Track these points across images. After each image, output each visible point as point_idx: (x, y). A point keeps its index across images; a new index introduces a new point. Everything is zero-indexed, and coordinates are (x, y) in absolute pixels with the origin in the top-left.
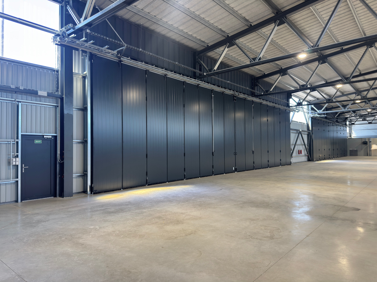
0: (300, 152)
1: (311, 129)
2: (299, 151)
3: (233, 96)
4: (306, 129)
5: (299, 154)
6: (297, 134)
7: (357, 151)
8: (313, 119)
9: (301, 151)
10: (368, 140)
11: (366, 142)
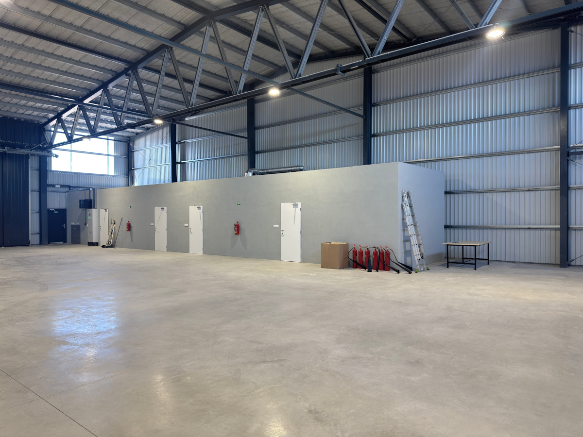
10: (92, 197)
11: (91, 202)
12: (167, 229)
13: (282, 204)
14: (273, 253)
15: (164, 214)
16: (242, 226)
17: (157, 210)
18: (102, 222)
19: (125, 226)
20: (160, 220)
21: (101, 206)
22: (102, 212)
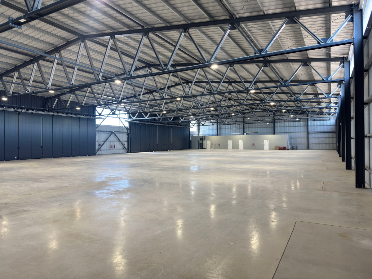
1: (129, 130)
2: (111, 146)
4: (126, 131)
5: (111, 148)
6: (109, 134)
9: (114, 146)
10: (203, 138)
11: (203, 139)
12: (232, 145)
13: (264, 140)
14: (262, 148)
15: (231, 142)
16: (254, 144)
17: (229, 141)
18: (208, 143)
19: (217, 144)
20: (230, 143)
21: (207, 140)
22: (208, 141)
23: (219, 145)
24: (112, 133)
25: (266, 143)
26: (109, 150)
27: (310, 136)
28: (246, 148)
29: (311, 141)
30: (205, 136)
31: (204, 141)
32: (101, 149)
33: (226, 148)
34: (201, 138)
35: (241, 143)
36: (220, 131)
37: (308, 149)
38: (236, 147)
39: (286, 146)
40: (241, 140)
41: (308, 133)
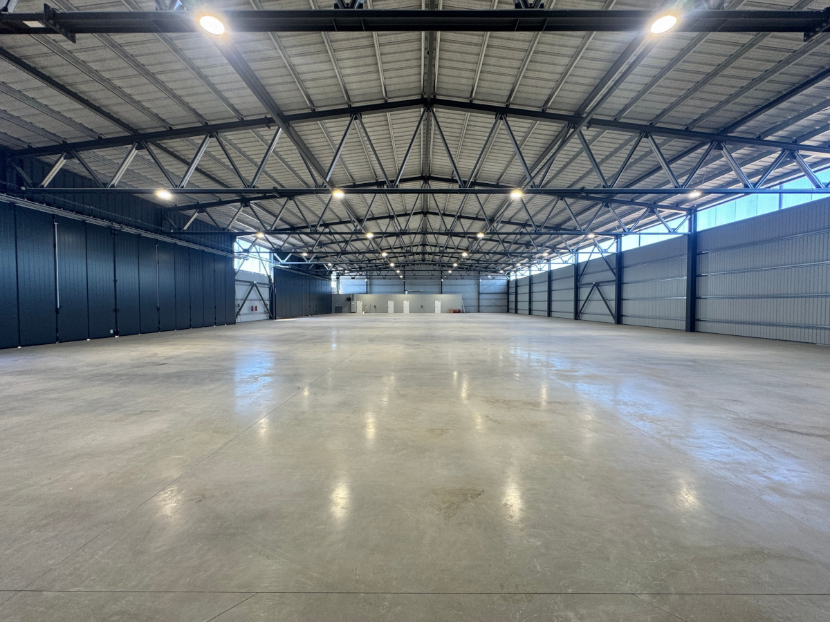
0: (253, 309)
1: (273, 281)
2: (252, 307)
3: (110, 229)
4: (268, 282)
5: (252, 310)
6: (251, 287)
7: (341, 308)
8: (276, 270)
9: (256, 307)
10: (351, 297)
11: (349, 298)
12: (394, 307)
13: (434, 301)
14: (433, 311)
15: (393, 303)
17: (389, 302)
18: (358, 305)
19: (372, 306)
20: (391, 304)
21: (357, 300)
22: (358, 302)
23: (375, 307)
24: (253, 285)
25: (438, 304)
26: (250, 314)
27: (481, 296)
28: (413, 310)
29: (483, 303)
30: (353, 295)
31: (352, 301)
32: (241, 312)
33: (385, 311)
34: (348, 297)
35: (406, 304)
36: (371, 288)
37: (479, 312)
38: (398, 310)
39: (461, 309)
40: (406, 300)
41: (479, 293)
